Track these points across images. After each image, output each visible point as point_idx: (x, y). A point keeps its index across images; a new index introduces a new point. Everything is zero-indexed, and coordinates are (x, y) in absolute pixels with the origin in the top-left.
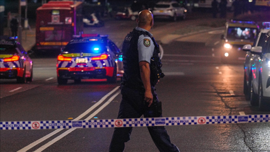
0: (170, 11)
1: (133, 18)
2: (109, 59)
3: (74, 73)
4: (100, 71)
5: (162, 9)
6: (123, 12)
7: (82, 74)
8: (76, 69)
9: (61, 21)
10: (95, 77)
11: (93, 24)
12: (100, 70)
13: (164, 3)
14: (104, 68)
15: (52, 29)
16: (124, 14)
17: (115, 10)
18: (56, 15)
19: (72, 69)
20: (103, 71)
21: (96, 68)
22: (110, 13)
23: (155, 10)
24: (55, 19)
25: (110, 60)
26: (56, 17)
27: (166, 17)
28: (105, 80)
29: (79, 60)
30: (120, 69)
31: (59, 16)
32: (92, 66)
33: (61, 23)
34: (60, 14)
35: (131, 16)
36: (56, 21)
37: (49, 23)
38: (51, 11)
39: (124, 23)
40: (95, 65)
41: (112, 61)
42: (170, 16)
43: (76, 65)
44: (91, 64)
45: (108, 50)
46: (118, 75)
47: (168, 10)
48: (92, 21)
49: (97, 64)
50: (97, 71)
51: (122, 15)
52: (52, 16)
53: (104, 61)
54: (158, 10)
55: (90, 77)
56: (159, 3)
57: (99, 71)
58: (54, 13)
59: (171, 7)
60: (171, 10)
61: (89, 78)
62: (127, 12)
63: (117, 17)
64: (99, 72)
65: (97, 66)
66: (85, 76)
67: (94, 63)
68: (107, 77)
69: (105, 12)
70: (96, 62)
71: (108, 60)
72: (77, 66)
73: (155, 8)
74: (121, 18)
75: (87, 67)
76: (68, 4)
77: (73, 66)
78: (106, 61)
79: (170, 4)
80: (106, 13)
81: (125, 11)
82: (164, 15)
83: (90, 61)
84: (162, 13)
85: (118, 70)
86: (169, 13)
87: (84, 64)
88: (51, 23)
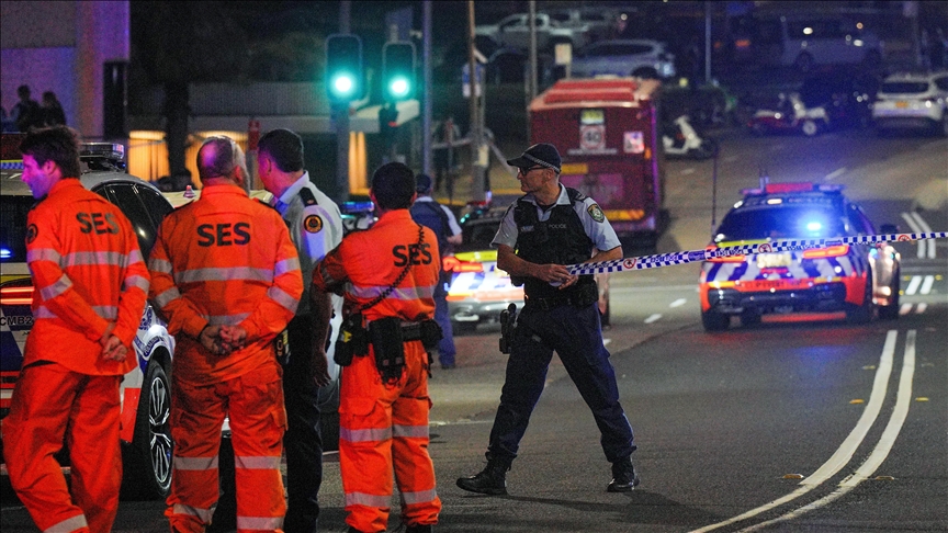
0: (928, 104)
1: (810, 129)
2: (853, 254)
3: (752, 298)
4: (829, 290)
5: (903, 97)
6: (778, 110)
7: (774, 298)
8: (758, 285)
9: (609, 146)
10: (812, 309)
11: (684, 150)
12: (826, 287)
13: (908, 78)
14: (839, 279)
15: (583, 168)
16: (778, 116)
17: (748, 103)
18: (594, 125)
19: (747, 283)
20: (838, 289)
21: (818, 280)
22: (731, 112)
23: (882, 100)
24: (590, 138)
25: (855, 258)
26: (593, 130)
27: (916, 124)
28: (841, 315)
29: (767, 260)
30: (881, 284)
31: (602, 128)
32: (806, 276)
33: (613, 151)
34: (606, 123)
35: (802, 121)
36: (593, 144)
37: (572, 152)
38: (578, 113)
39: (779, 146)
40: (813, 272)
41: (860, 260)
42: (928, 120)
43: (757, 273)
44: (801, 270)
45: (847, 228)
46: (875, 301)
47: (925, 100)
48: (679, 142)
49: (819, 269)
50: (818, 288)
51: (773, 118)
52: (582, 128)
53: (838, 259)
54: (890, 99)
55: (797, 306)
56: (894, 79)
57: (824, 290)
58: (588, 119)
59: (933, 91)
60: (933, 100)
61: (795, 310)
62: (788, 109)
63: (756, 127)
64: (823, 293)
65: (818, 274)
66: (782, 304)
67: (809, 265)
68: (850, 307)
69: (717, 109)
70: (816, 265)
71: (850, 258)
72: (760, 277)
73: (881, 95)
74: (772, 130)
75: (792, 277)
76: (626, 90)
77: (750, 276)
78: (844, 261)
79: (930, 79)
80: (719, 115)
81: (780, 105)
82: (911, 118)
83: (799, 261)
84: (902, 111)
85: (875, 288)
86: (927, 109)
87: (782, 270)
88: (579, 152)
